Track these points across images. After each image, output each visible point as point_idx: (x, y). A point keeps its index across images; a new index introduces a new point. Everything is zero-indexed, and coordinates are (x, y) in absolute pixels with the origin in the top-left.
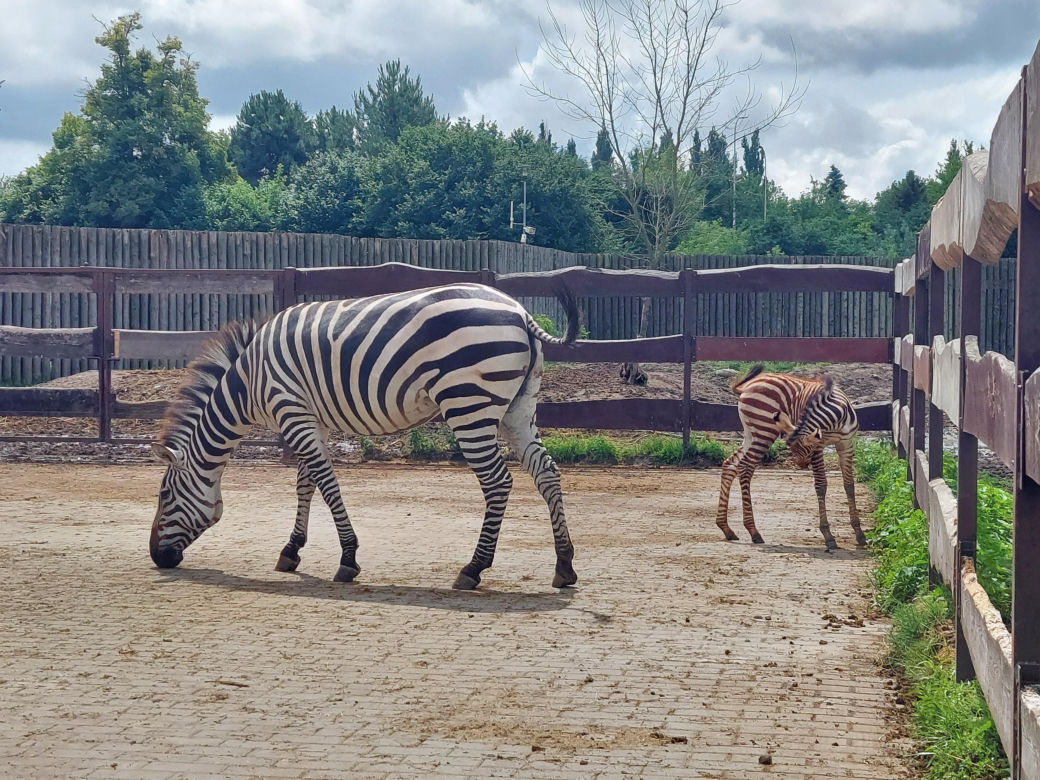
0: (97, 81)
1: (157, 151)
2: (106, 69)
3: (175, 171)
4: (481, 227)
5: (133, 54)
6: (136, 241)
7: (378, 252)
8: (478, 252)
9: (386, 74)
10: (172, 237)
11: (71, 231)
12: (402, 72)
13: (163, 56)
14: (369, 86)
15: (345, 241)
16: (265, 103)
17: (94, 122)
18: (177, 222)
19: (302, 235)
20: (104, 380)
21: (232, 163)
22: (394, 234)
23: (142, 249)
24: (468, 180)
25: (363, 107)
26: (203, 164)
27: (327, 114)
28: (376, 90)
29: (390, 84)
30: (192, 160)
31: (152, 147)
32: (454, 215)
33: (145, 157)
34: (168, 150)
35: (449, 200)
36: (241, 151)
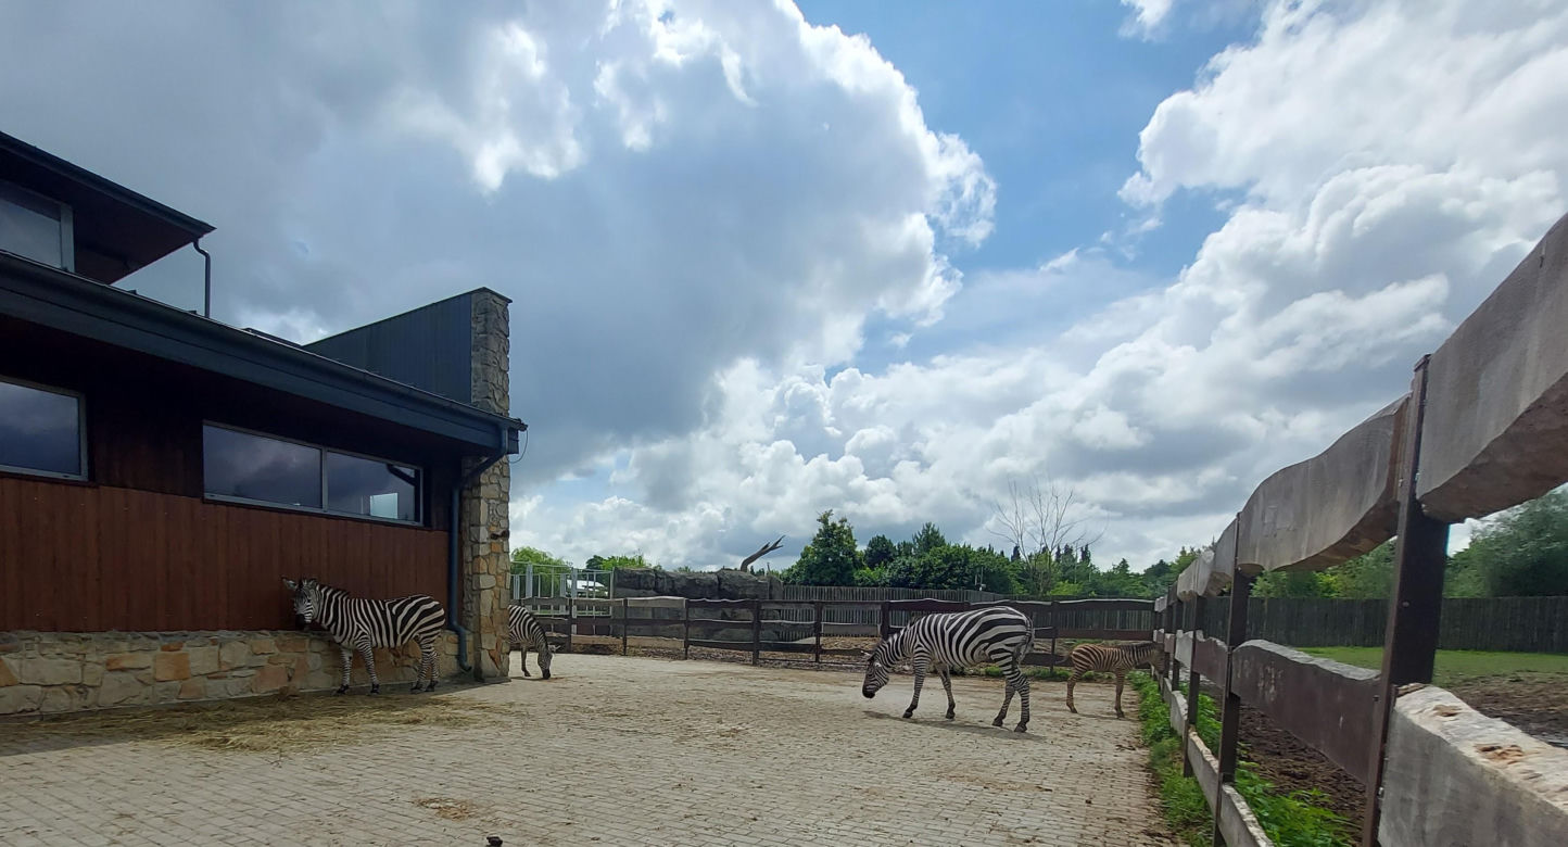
0: (817, 534)
1: (838, 559)
2: (820, 530)
3: (844, 565)
4: (963, 585)
5: (830, 524)
6: (830, 591)
10: (842, 589)
11: (807, 587)
13: (841, 524)
14: (918, 532)
16: (878, 540)
17: (815, 549)
18: (844, 584)
20: (818, 641)
21: (865, 562)
22: (926, 588)
23: (832, 594)
24: (958, 567)
25: (916, 540)
26: (856, 563)
27: (902, 543)
30: (852, 562)
31: (836, 557)
32: (952, 580)
33: (833, 561)
34: (843, 558)
35: (950, 575)
36: (867, 558)
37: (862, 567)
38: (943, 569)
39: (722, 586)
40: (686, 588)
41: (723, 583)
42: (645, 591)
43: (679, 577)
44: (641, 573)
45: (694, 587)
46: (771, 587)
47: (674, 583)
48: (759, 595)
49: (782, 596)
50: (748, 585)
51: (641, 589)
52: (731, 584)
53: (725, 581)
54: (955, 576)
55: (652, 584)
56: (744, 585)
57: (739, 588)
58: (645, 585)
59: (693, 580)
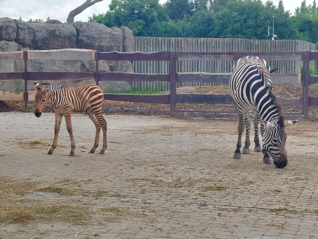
1: (144, 11)
3: (149, 17)
4: (256, 35)
6: (177, 41)
7: (257, 44)
8: (291, 44)
10: (188, 40)
11: (156, 39)
15: (246, 40)
17: (122, 1)
19: (231, 39)
21: (167, 14)
23: (179, 45)
24: (251, 19)
26: (159, 15)
30: (155, 14)
31: (142, 10)
32: (247, 31)
33: (139, 13)
34: (147, 10)
35: (245, 26)
36: (169, 11)
37: (165, 19)
38: (239, 21)
39: (80, 38)
40: (47, 39)
41: (81, 34)
42: (7, 42)
43: (40, 28)
44: (3, 24)
45: (55, 38)
46: (124, 38)
47: (35, 34)
48: (113, 46)
49: (135, 47)
50: (104, 36)
51: (2, 40)
52: (88, 35)
53: (83, 32)
54: (249, 27)
55: (14, 36)
56: (100, 36)
57: (95, 40)
58: (7, 37)
59: (53, 31)
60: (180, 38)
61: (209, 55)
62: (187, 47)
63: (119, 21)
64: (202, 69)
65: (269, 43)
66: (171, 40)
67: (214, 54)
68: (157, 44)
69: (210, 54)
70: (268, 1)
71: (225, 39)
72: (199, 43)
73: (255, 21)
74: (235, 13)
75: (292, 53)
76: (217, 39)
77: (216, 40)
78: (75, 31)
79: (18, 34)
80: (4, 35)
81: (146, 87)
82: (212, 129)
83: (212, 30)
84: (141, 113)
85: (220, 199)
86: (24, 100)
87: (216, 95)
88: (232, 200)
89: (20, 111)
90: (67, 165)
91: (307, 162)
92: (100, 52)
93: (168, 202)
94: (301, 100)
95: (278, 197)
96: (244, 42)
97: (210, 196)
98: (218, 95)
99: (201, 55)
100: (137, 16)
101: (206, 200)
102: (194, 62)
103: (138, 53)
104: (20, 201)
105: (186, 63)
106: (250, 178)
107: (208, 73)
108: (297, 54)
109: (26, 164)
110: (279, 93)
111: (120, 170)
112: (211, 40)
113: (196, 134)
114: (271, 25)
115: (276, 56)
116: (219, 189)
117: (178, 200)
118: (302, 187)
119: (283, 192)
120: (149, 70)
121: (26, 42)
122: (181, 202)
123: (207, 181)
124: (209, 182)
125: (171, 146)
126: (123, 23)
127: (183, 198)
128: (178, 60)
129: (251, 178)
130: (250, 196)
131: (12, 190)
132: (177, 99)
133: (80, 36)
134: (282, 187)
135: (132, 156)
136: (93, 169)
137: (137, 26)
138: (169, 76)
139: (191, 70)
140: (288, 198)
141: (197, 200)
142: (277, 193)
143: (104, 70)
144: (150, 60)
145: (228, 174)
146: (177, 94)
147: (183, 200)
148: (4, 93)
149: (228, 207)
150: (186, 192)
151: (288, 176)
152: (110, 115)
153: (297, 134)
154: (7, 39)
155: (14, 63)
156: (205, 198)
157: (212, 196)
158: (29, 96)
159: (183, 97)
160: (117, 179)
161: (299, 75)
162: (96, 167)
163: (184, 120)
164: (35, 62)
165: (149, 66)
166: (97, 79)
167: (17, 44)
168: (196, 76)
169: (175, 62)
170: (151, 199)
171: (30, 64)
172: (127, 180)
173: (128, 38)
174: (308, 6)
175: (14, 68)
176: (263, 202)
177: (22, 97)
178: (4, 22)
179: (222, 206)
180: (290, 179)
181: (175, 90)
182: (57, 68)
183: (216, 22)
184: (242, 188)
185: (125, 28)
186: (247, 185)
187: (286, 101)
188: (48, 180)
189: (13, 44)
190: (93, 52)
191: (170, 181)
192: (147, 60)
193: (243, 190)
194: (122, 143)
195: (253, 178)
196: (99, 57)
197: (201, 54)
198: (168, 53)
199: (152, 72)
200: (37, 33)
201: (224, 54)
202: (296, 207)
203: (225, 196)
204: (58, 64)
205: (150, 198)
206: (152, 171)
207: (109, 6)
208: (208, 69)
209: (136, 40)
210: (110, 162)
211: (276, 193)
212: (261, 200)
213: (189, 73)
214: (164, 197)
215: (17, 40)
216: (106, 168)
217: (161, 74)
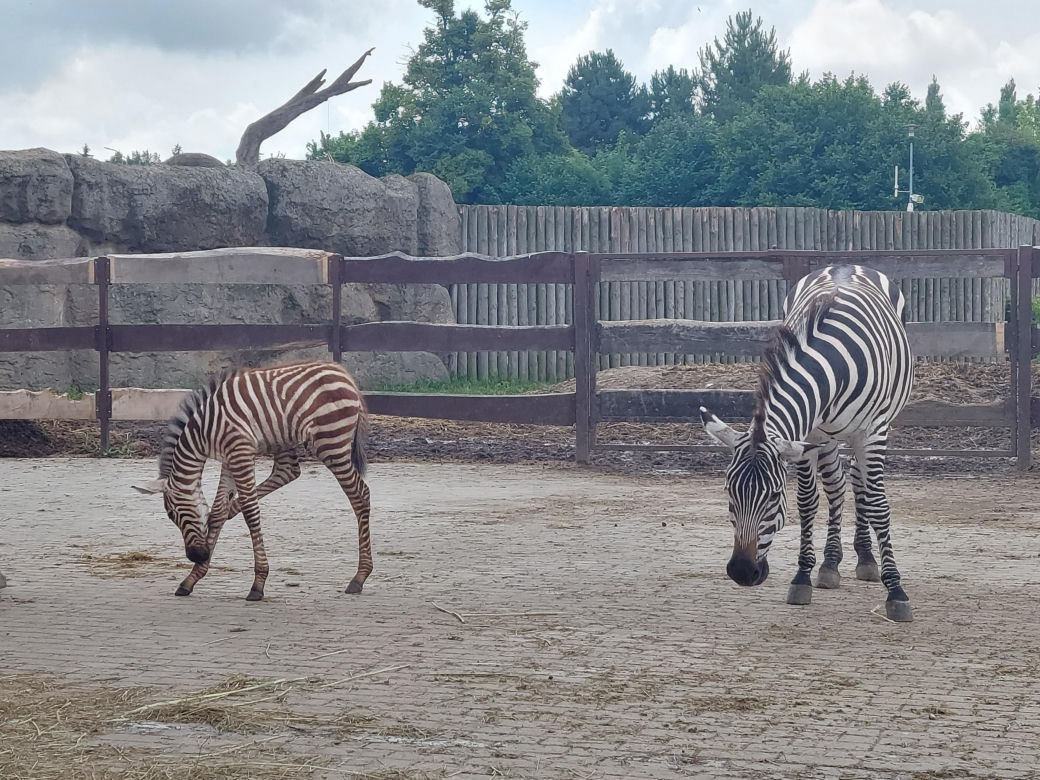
0: (420, 46)
1: (487, 121)
2: (429, 33)
3: (506, 142)
5: (458, 16)
6: (597, 221)
7: (858, 227)
8: (970, 223)
9: (736, 28)
10: (634, 215)
11: (528, 212)
12: (754, 24)
13: (491, 16)
14: (716, 41)
15: (821, 214)
16: (594, 64)
17: (416, 92)
18: (508, 199)
19: (774, 209)
21: (564, 132)
23: (603, 229)
24: (838, 144)
25: (709, 65)
26: (535, 135)
27: (664, 74)
28: (724, 45)
29: (741, 38)
30: (524, 130)
31: (480, 118)
32: (824, 183)
33: (473, 128)
34: (497, 120)
35: (818, 167)
36: (569, 119)
37: (556, 147)
38: (799, 151)
39: (281, 210)
40: (172, 216)
41: (284, 200)
42: (42, 229)
43: (149, 181)
44: (28, 170)
45: (198, 212)
46: (424, 211)
47: (135, 201)
48: (388, 238)
49: (458, 239)
50: (357, 205)
51: (27, 222)
52: (306, 201)
53: (289, 193)
54: (831, 171)
55: (64, 207)
56: (346, 207)
57: (330, 217)
58: (43, 210)
59: (191, 191)
60: (605, 210)
61: (700, 263)
62: (630, 238)
63: (408, 157)
64: (681, 310)
65: (897, 223)
66: (578, 217)
67: (719, 258)
68: (533, 230)
69: (704, 259)
70: (894, 86)
71: (754, 210)
72: (669, 223)
73: (850, 152)
74: (785, 126)
75: (973, 256)
76: (729, 209)
77: (723, 215)
78: (264, 190)
79: (77, 202)
80: (31, 206)
81: (495, 370)
82: (713, 508)
83: (711, 180)
84: (482, 457)
85: (746, 739)
86: (97, 418)
87: (726, 394)
88: (785, 741)
89: (84, 452)
90: (239, 630)
91: (1032, 613)
92: (346, 258)
93: (575, 751)
94: (1007, 408)
95: (936, 730)
96: (815, 221)
97: (711, 729)
98: (734, 394)
99: (676, 263)
100: (465, 139)
101: (701, 744)
102: (653, 286)
103: (468, 258)
104: (88, 752)
105: (627, 290)
106: (844, 670)
107: (698, 323)
108: (993, 258)
109: (105, 630)
110: (932, 386)
111: (414, 645)
112: (706, 213)
113: (664, 525)
114: (904, 165)
115: (922, 265)
116: (742, 705)
117: (606, 745)
118: (1015, 698)
119: (953, 714)
120: (505, 315)
121: (106, 227)
122: (616, 749)
123: (702, 678)
124: (709, 683)
125: (580, 564)
126: (421, 161)
127: (624, 738)
128: (603, 280)
129: (848, 669)
130: (844, 730)
131: (59, 717)
132: (598, 409)
133: (279, 205)
134: (948, 698)
135: (454, 599)
136: (325, 642)
137: (466, 171)
138: (572, 331)
139: (644, 314)
140: (972, 735)
141: (670, 743)
142: (933, 719)
143: (358, 315)
144: (509, 281)
145: (772, 655)
146: (598, 393)
147: (623, 742)
148: (33, 396)
149: (773, 767)
150: (631, 718)
151: (970, 661)
152: (379, 462)
153: (997, 520)
154: (41, 217)
155: (65, 297)
156: (695, 736)
157: (719, 730)
158: (115, 404)
159: (617, 403)
160: (404, 676)
161: (997, 324)
162: (335, 636)
163: (622, 479)
164: (132, 293)
165: (505, 300)
166: (336, 346)
167: (75, 234)
168: (660, 331)
169: (592, 287)
170: (516, 742)
171: (118, 299)
172: (436, 680)
173: (435, 210)
174: (1024, 99)
175: (66, 312)
176: (888, 749)
177: (90, 408)
178: (33, 164)
179: (752, 761)
180: (977, 672)
181: (594, 379)
182: (205, 312)
183: (723, 154)
184: (817, 703)
185: (426, 179)
186: (835, 691)
187: (958, 410)
188: (178, 681)
189: (62, 233)
190: (323, 256)
191: (579, 679)
192: (500, 282)
193: (820, 709)
194: (418, 556)
195: (854, 669)
196: (341, 273)
197: (675, 260)
198: (567, 258)
199: (515, 320)
200: (140, 199)
201: (752, 258)
202: (1000, 765)
203: (763, 730)
204: (208, 300)
205: (515, 738)
206: (520, 648)
207: (374, 106)
208: (699, 307)
209: (461, 215)
210: (382, 620)
211: (930, 718)
212: (882, 742)
213: (637, 323)
214: (559, 733)
215: (75, 219)
216: (369, 638)
217: (546, 327)
